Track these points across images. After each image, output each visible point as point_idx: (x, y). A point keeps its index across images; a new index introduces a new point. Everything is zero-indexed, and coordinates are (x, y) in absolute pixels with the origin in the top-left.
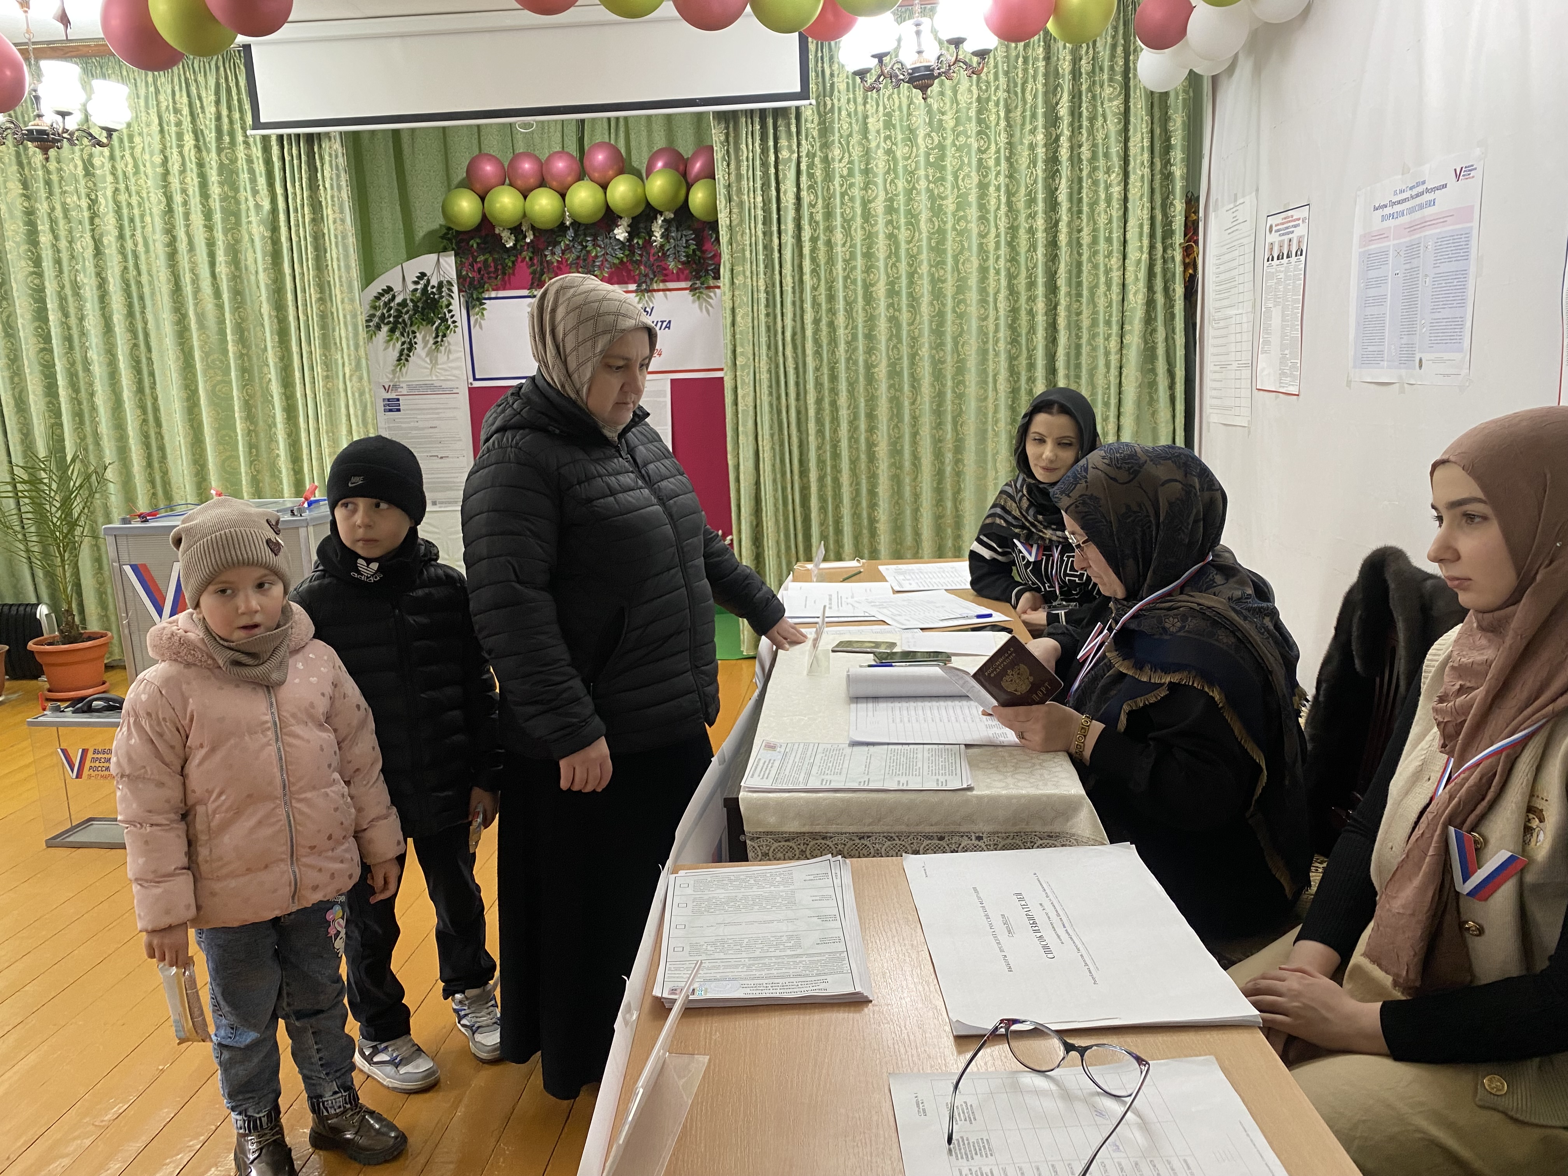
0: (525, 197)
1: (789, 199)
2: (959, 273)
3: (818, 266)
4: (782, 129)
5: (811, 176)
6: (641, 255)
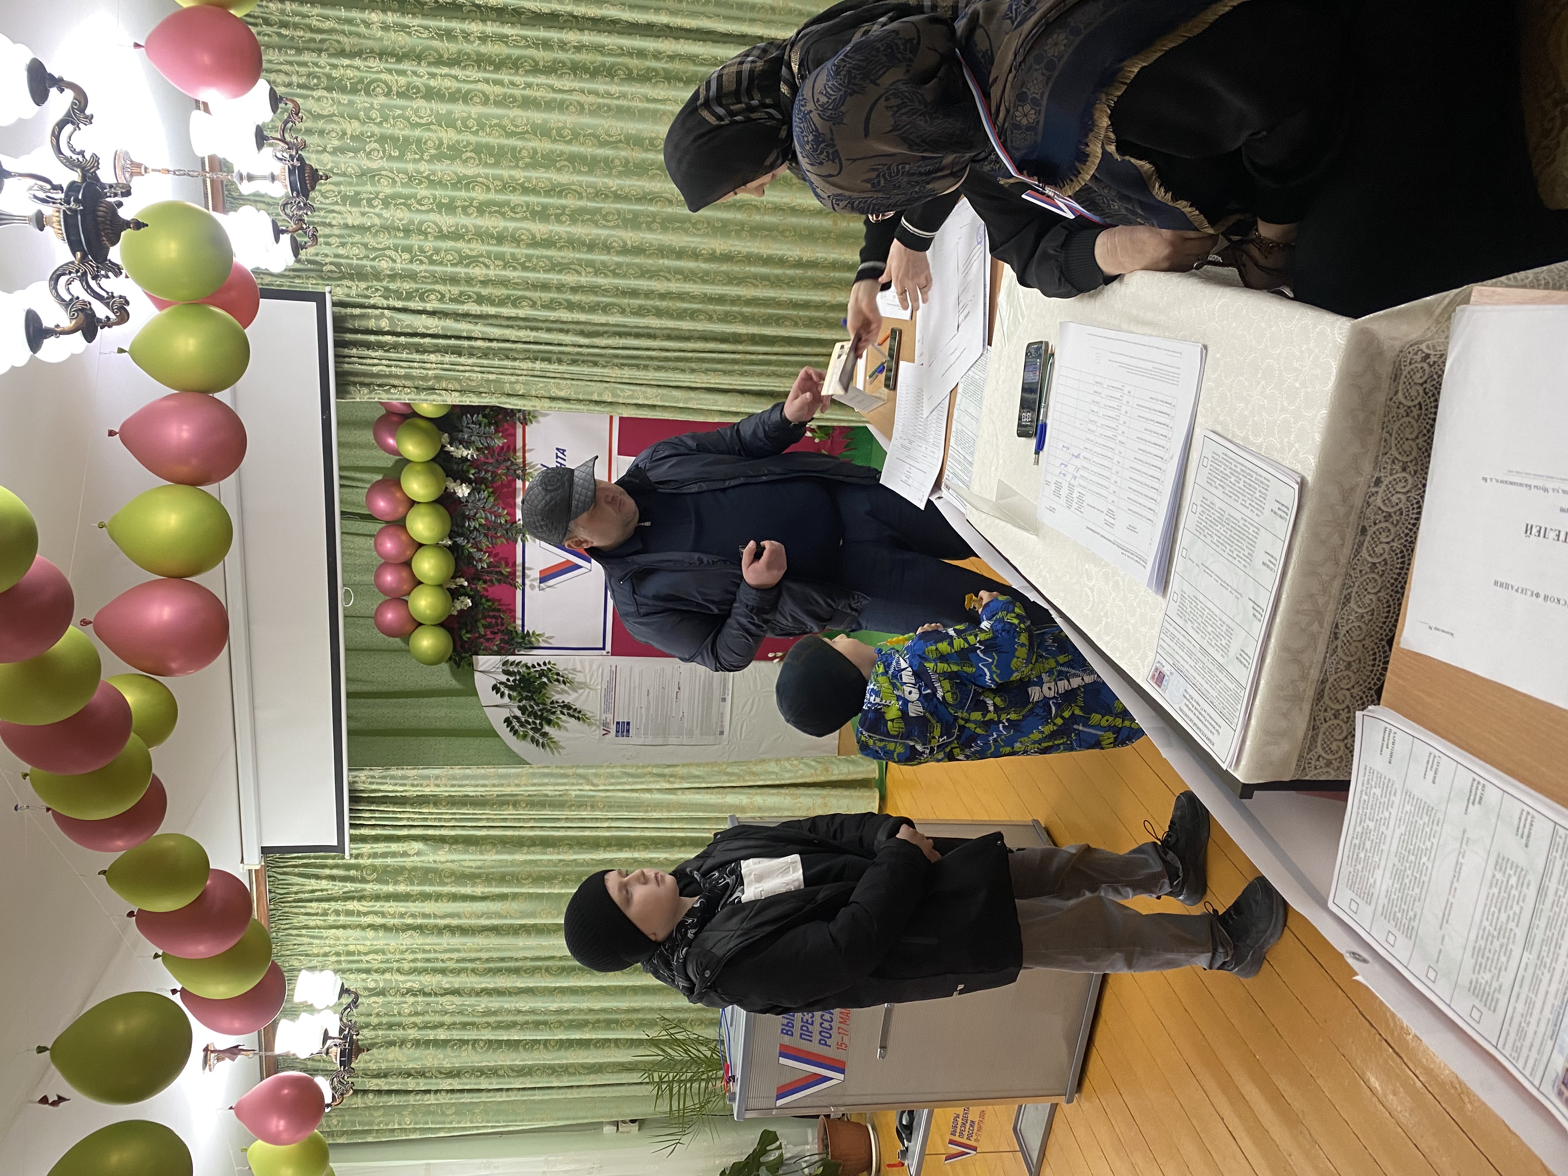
0: (420, 583)
1: (433, 324)
2: (527, 132)
3: (508, 297)
4: (357, 324)
5: (409, 296)
6: (487, 471)
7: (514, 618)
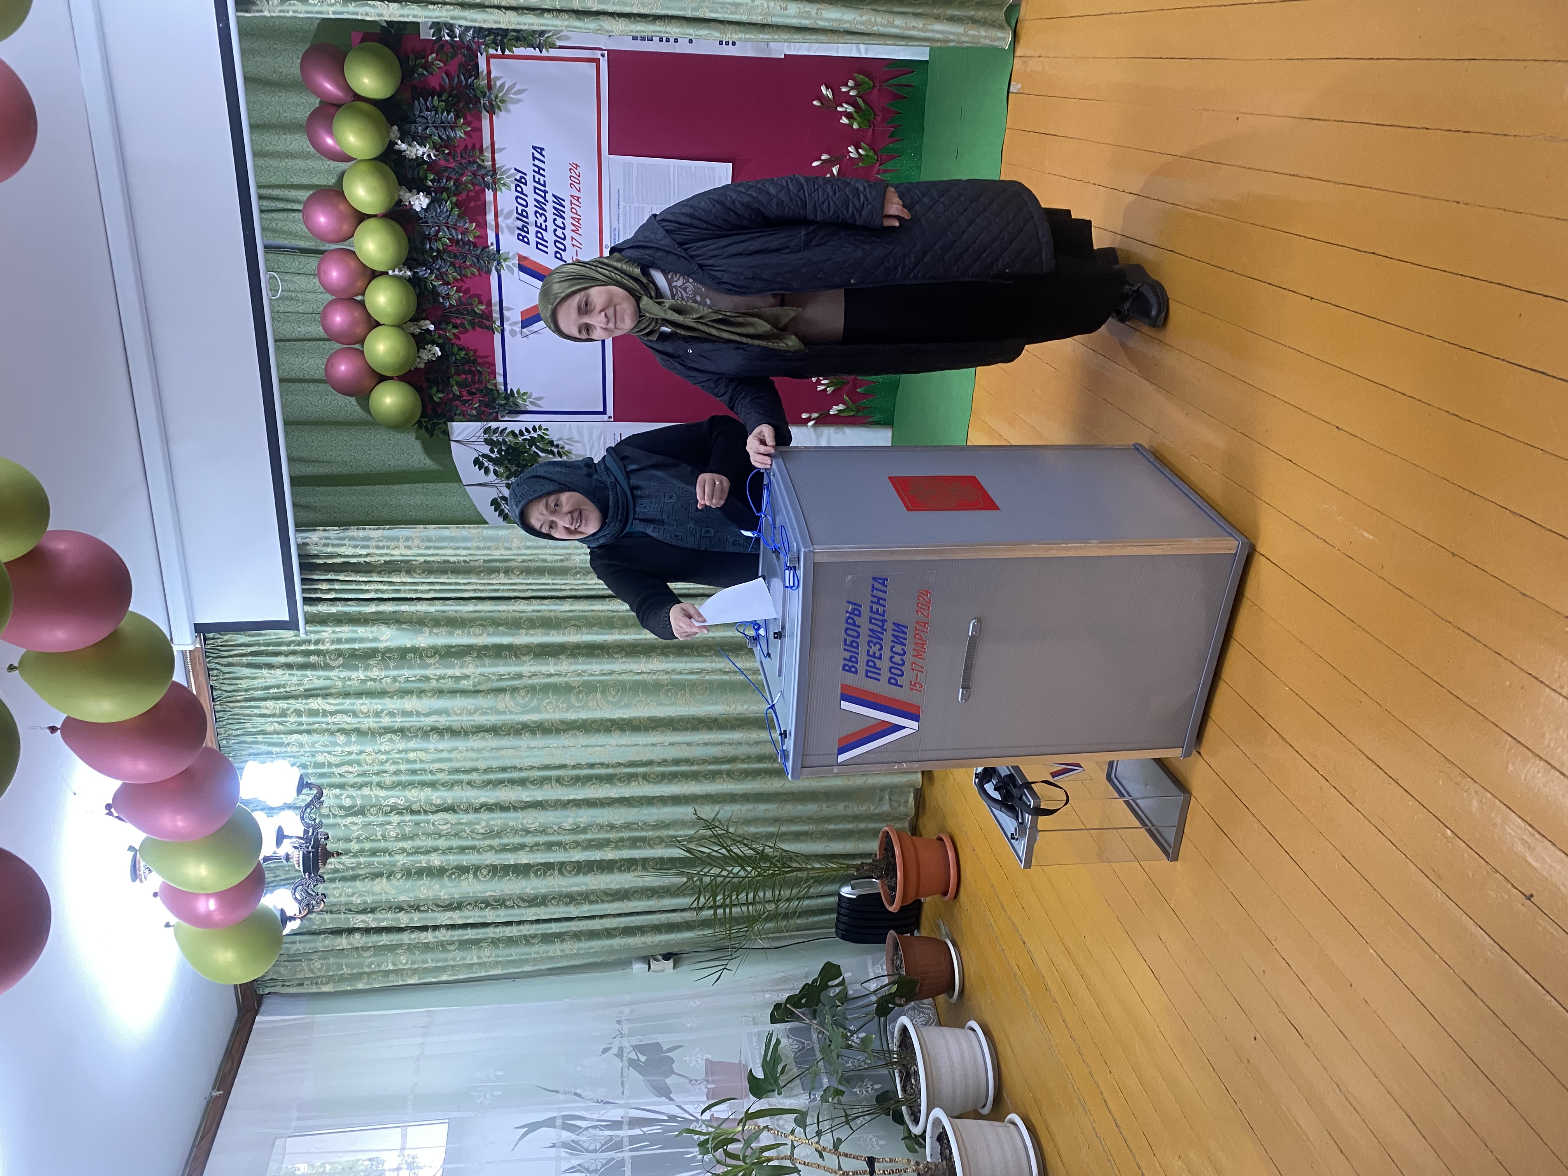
0: (378, 324)
7: (494, 373)
